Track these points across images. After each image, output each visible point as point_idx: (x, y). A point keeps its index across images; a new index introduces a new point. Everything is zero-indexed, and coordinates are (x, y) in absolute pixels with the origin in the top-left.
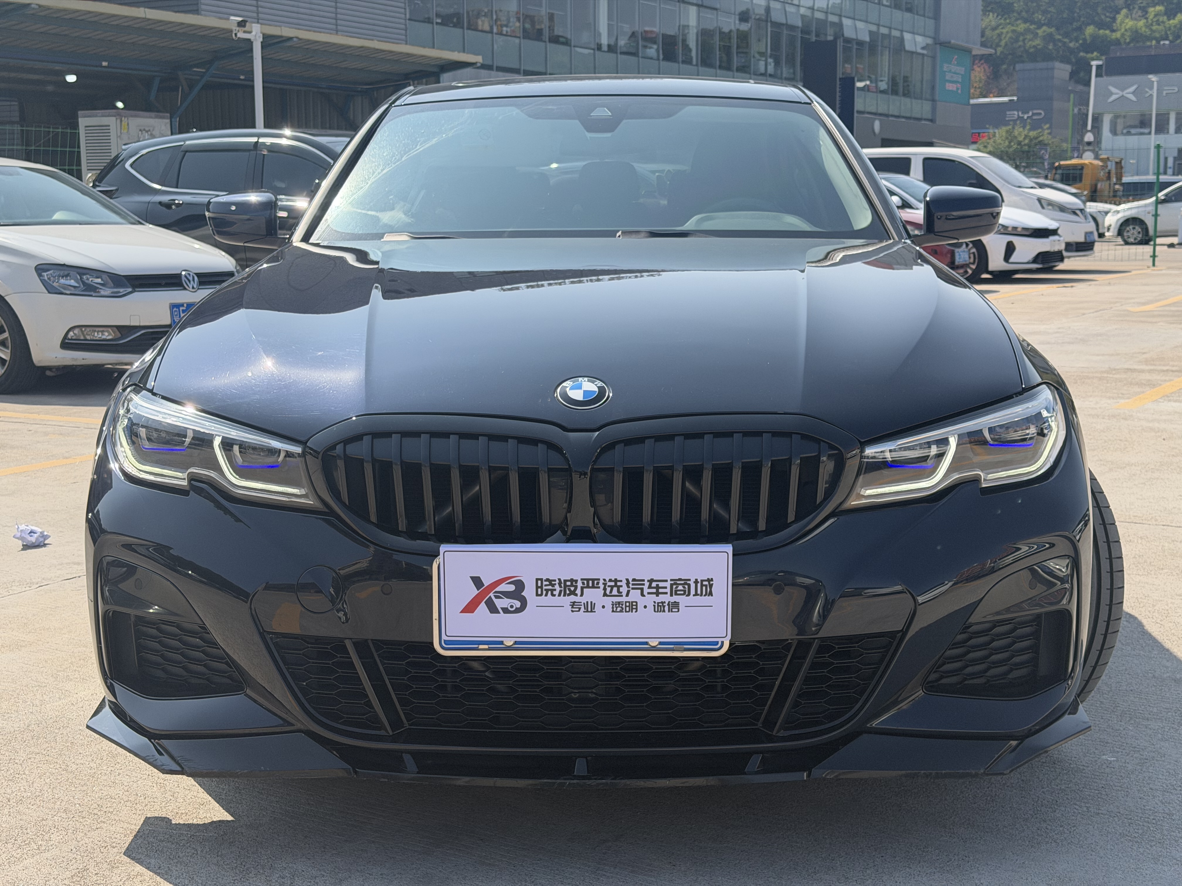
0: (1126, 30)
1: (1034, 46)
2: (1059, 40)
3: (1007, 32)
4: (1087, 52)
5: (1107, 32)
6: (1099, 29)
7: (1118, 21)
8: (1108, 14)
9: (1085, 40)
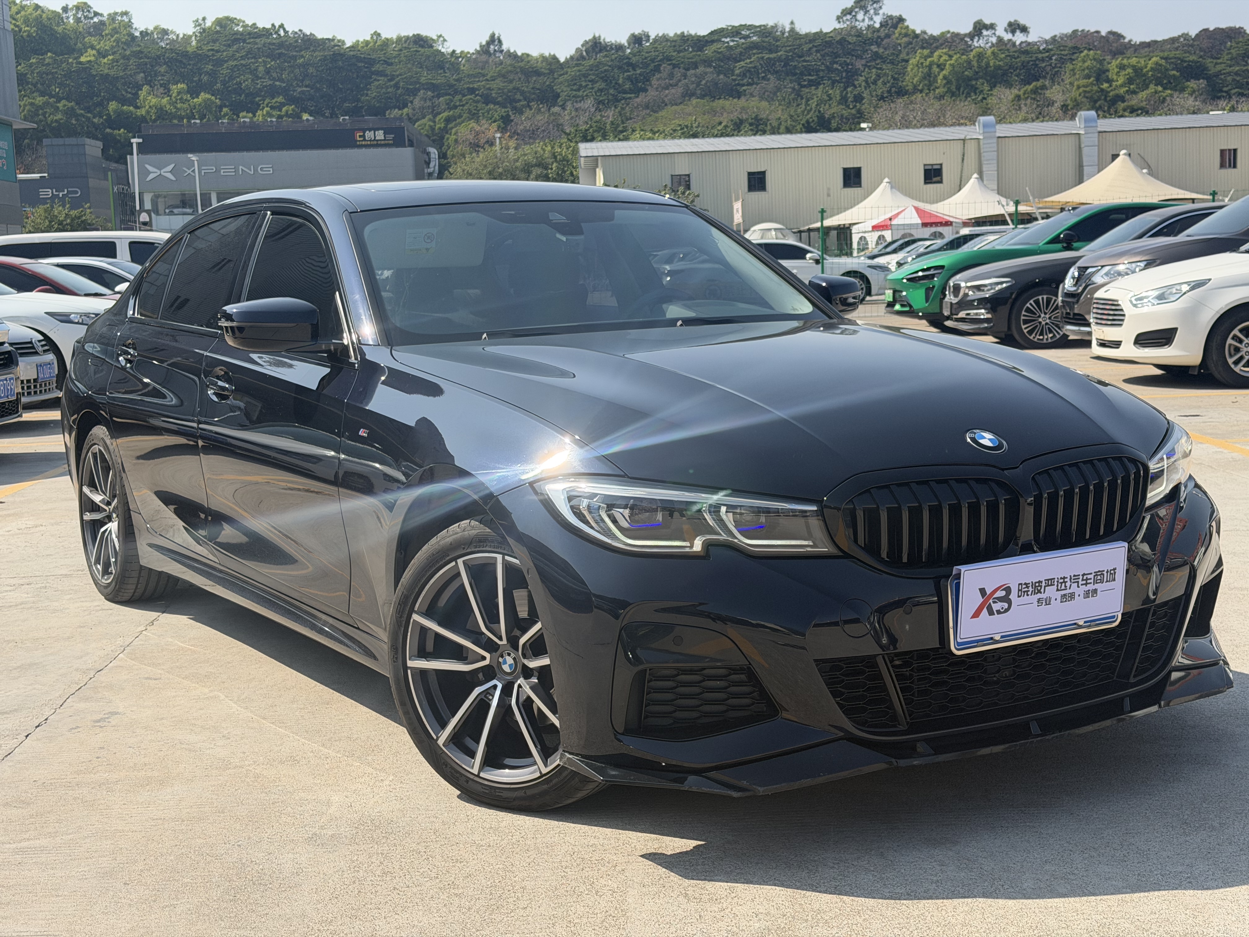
0: (150, 107)
1: (56, 121)
2: (82, 115)
3: (25, 105)
4: (114, 129)
5: (131, 108)
6: (123, 105)
7: (141, 98)
8: (129, 90)
9: (109, 115)
